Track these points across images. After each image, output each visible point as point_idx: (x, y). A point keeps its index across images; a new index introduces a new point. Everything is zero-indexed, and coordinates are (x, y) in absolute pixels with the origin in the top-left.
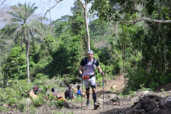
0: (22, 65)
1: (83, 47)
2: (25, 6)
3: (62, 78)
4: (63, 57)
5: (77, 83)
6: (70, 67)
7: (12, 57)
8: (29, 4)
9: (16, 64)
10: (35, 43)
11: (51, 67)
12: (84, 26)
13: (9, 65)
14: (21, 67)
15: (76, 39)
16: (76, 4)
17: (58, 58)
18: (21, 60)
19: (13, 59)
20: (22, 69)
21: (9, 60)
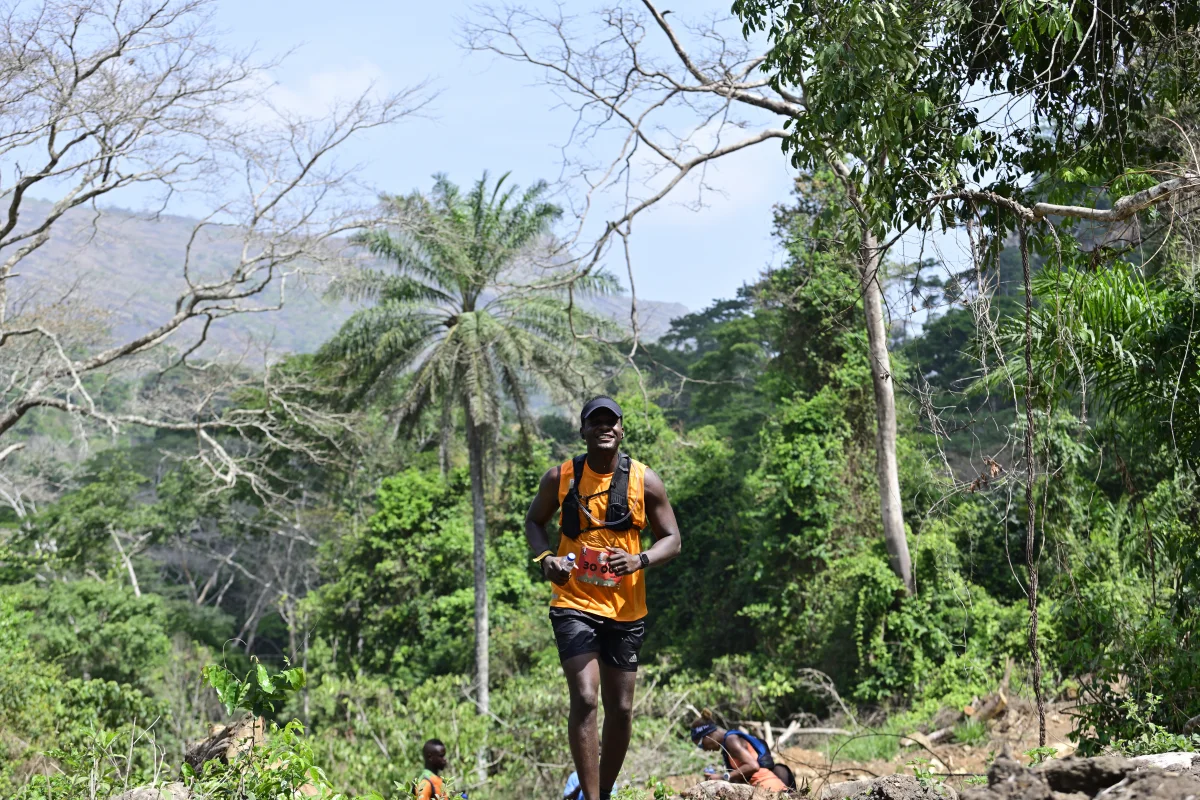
0: (447, 589)
1: (853, 472)
2: (479, 196)
3: (707, 684)
4: (717, 537)
5: (802, 715)
6: (765, 608)
7: (388, 536)
8: (504, 189)
9: (406, 580)
10: (541, 448)
12: (863, 336)
13: (364, 590)
14: (443, 603)
15: (805, 421)
16: (814, 189)
18: (439, 558)
19: (390, 546)
20: (445, 615)
21: (365, 555)
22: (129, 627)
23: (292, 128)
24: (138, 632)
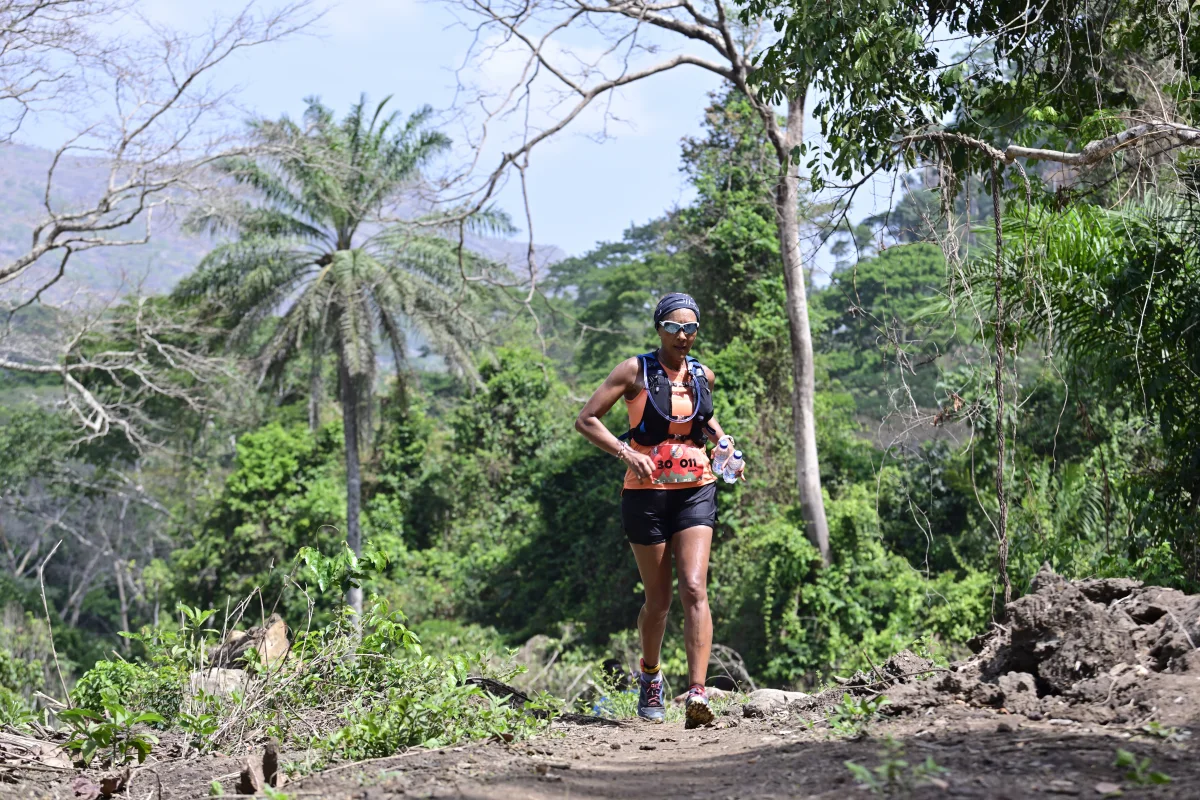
1: (766, 432)
2: (357, 122)
4: (612, 502)
7: (248, 498)
8: (384, 115)
9: (268, 546)
10: (418, 402)
11: (527, 580)
12: (778, 282)
13: (221, 556)
16: (726, 121)
17: (574, 510)
18: (305, 522)
19: (250, 508)
21: (223, 518)
23: (168, 45)
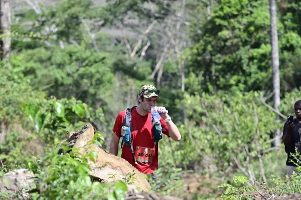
0: (257, 45)
7: (224, 18)
13: (213, 47)
14: (256, 52)
18: (252, 28)
19: (225, 23)
20: (256, 59)
21: (213, 29)
22: (92, 70)
24: (98, 72)
